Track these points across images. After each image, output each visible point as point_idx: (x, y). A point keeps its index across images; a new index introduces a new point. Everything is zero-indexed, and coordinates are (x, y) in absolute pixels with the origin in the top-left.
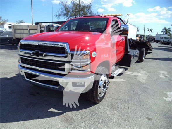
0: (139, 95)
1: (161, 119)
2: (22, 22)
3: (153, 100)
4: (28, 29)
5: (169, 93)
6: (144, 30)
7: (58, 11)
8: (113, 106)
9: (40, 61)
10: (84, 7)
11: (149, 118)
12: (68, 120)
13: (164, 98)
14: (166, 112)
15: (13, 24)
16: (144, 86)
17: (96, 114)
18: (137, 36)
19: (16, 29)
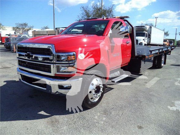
0: (141, 102)
1: (154, 129)
2: (46, 28)
3: (154, 108)
4: (46, 35)
5: (177, 102)
6: (176, 34)
7: (78, 16)
8: (106, 112)
9: (32, 63)
10: (105, 11)
11: (141, 126)
12: (53, 122)
13: (169, 107)
14: (163, 121)
15: (37, 30)
16: (151, 93)
17: (84, 118)
18: (165, 41)
19: (36, 35)
